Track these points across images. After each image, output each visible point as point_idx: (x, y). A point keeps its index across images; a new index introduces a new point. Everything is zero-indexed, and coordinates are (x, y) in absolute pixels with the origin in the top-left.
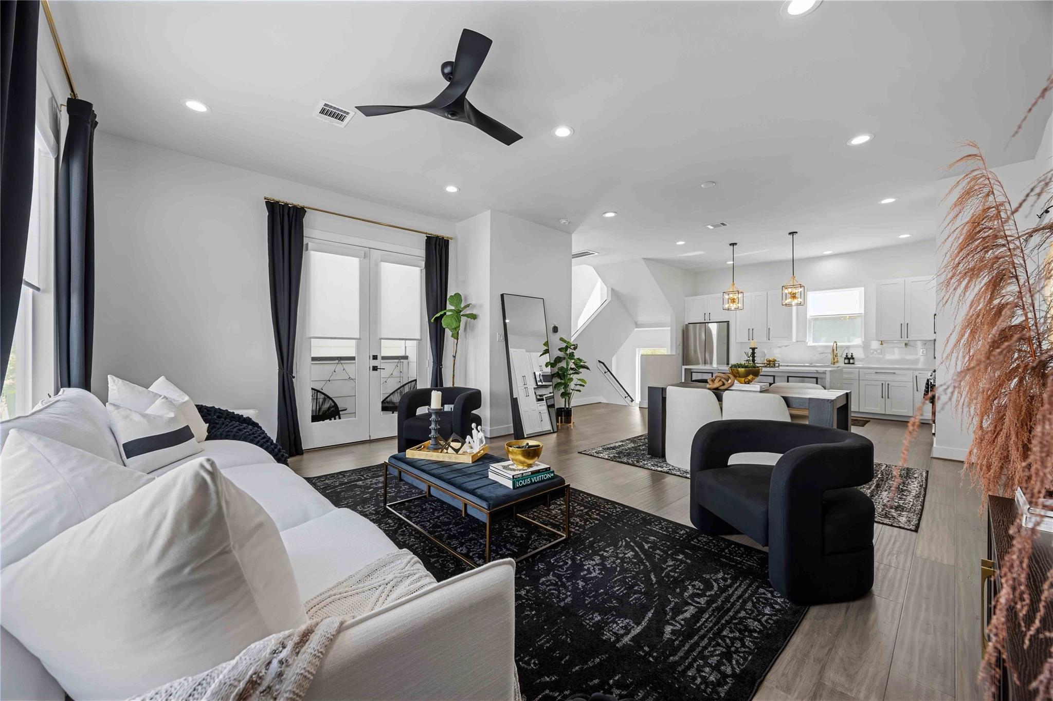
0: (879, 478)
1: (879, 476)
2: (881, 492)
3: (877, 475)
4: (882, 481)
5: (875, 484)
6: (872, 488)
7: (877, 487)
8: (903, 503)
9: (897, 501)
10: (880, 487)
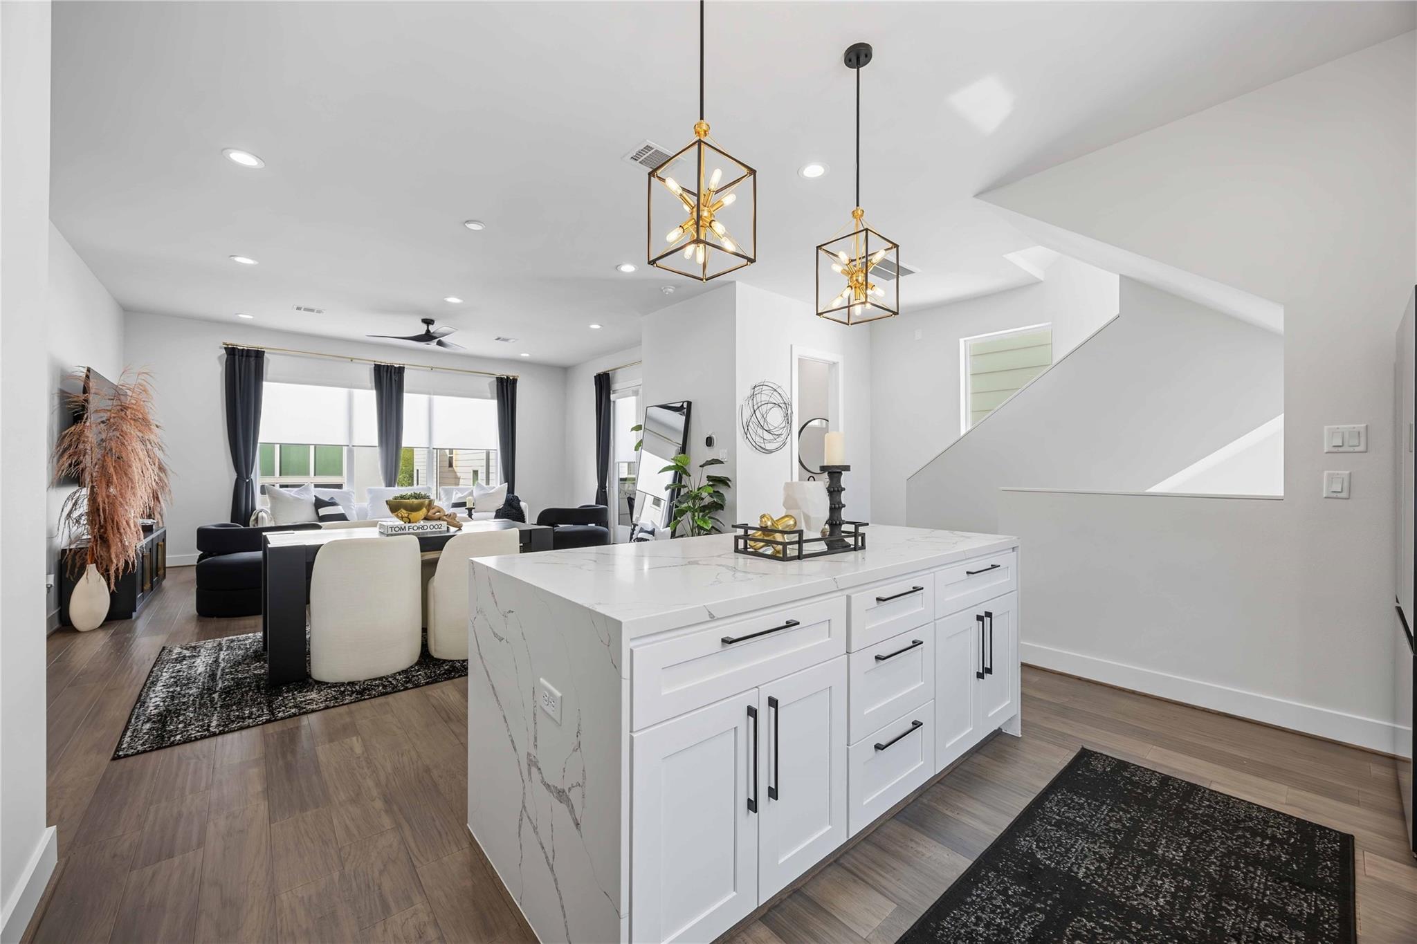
0: (215, 692)
1: (216, 696)
2: (206, 669)
3: (220, 696)
4: (209, 689)
5: (218, 678)
6: (220, 670)
7: (213, 674)
8: (176, 666)
9: (184, 667)
10: (209, 676)
